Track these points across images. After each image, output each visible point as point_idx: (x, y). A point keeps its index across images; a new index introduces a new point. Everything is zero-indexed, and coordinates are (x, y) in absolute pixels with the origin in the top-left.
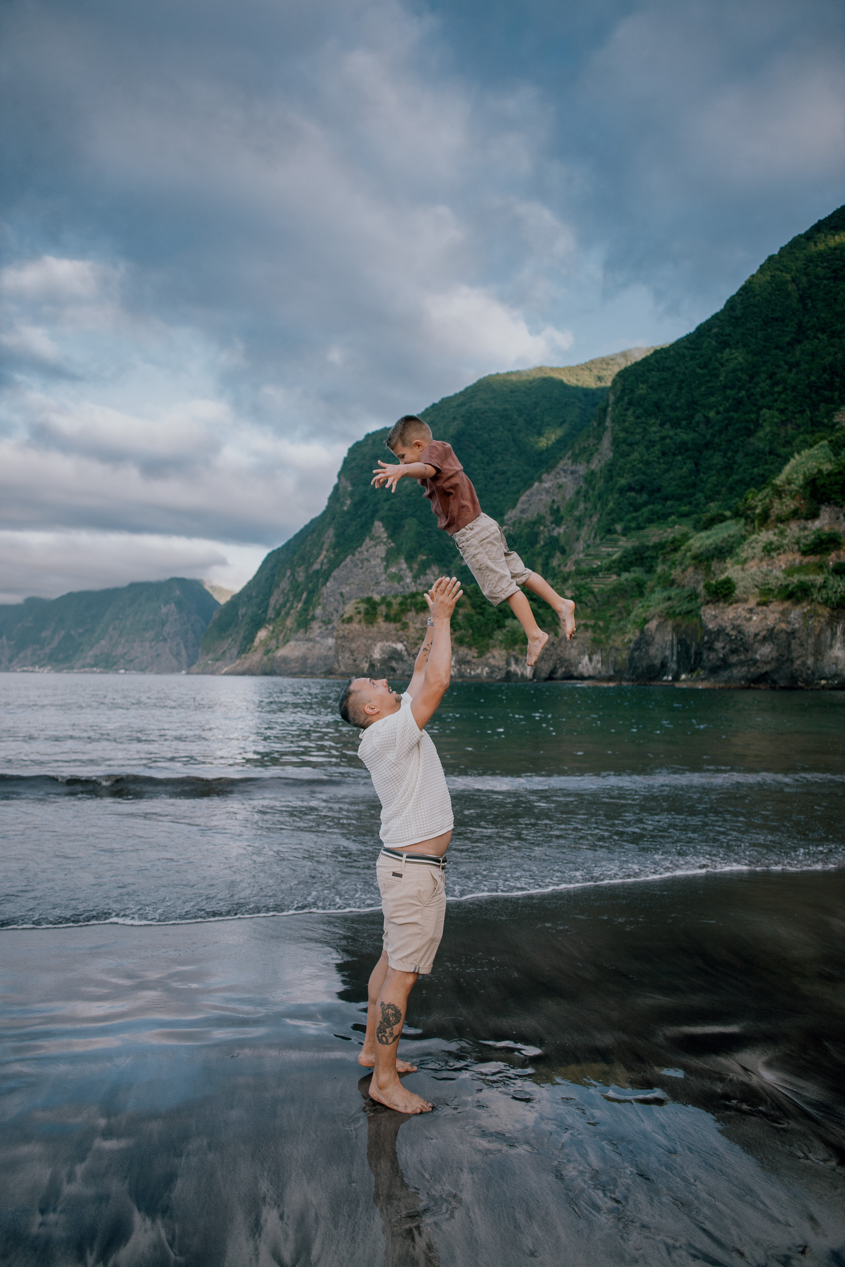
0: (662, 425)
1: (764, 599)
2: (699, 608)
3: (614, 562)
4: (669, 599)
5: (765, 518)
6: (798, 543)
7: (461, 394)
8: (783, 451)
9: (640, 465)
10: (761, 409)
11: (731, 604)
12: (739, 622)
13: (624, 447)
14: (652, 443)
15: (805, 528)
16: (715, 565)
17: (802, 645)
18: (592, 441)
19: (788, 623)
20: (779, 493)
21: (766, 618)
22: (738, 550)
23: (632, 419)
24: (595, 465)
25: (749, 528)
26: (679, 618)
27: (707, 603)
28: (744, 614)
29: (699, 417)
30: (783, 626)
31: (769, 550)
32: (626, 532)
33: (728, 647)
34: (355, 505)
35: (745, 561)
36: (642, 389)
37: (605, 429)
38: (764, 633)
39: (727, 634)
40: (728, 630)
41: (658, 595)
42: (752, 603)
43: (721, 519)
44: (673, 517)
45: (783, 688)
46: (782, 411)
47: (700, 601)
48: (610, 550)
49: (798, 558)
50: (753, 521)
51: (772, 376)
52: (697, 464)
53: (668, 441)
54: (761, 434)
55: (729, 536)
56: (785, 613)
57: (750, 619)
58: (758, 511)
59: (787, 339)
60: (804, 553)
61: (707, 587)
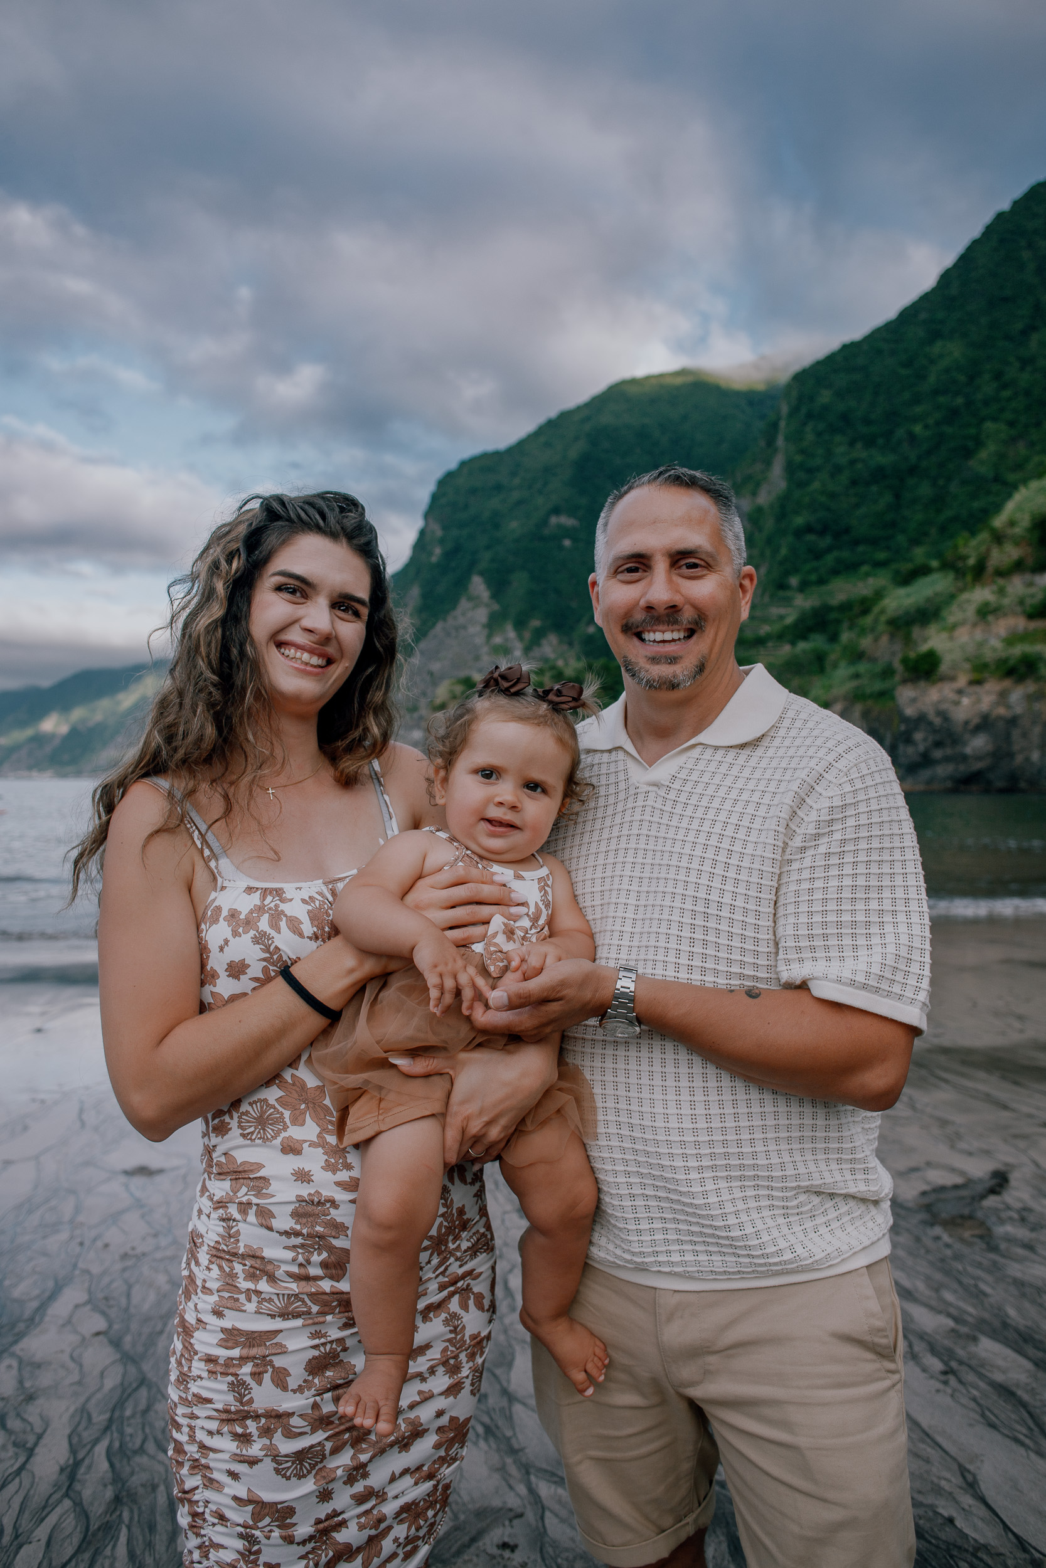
0: (852, 444)
1: (976, 676)
2: (893, 689)
3: (787, 627)
4: (857, 676)
5: (979, 572)
6: (1021, 602)
7: (587, 405)
8: (1011, 477)
9: (823, 499)
10: (983, 420)
11: (934, 683)
12: (944, 706)
13: (801, 475)
14: (837, 470)
15: (1030, 584)
16: (916, 632)
17: (1025, 735)
18: (758, 467)
19: (1008, 707)
20: (998, 538)
21: (979, 701)
22: (944, 613)
23: (810, 437)
24: (764, 498)
25: (960, 584)
26: (870, 703)
27: (904, 681)
28: (952, 696)
29: (900, 433)
30: (1001, 711)
31: (985, 612)
32: (804, 587)
33: (931, 739)
34: (449, 555)
35: (953, 627)
36: (825, 397)
37: (776, 450)
38: (976, 721)
39: (930, 724)
40: (932, 716)
41: (843, 671)
42: (962, 681)
43: (923, 571)
44: (865, 568)
45: (1002, 791)
46: (1011, 424)
47: (897, 678)
48: (782, 611)
49: (1020, 623)
50: (964, 575)
51: (998, 376)
52: (897, 496)
53: (859, 466)
54: (983, 454)
55: (936, 594)
56: (1003, 695)
57: (957, 703)
58: (971, 561)
59: (1019, 326)
60: (1031, 617)
61: (905, 661)
